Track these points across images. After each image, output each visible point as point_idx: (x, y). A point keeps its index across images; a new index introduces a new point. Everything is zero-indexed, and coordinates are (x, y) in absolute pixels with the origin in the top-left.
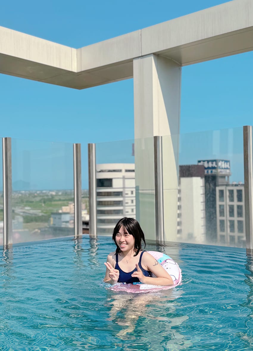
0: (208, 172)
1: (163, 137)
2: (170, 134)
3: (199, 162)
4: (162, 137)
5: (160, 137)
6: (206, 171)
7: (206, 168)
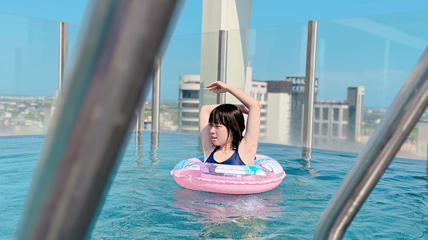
0: (295, 89)
1: (229, 33)
2: (238, 28)
3: (288, 78)
4: (227, 32)
5: (226, 32)
6: (294, 88)
7: (293, 85)
